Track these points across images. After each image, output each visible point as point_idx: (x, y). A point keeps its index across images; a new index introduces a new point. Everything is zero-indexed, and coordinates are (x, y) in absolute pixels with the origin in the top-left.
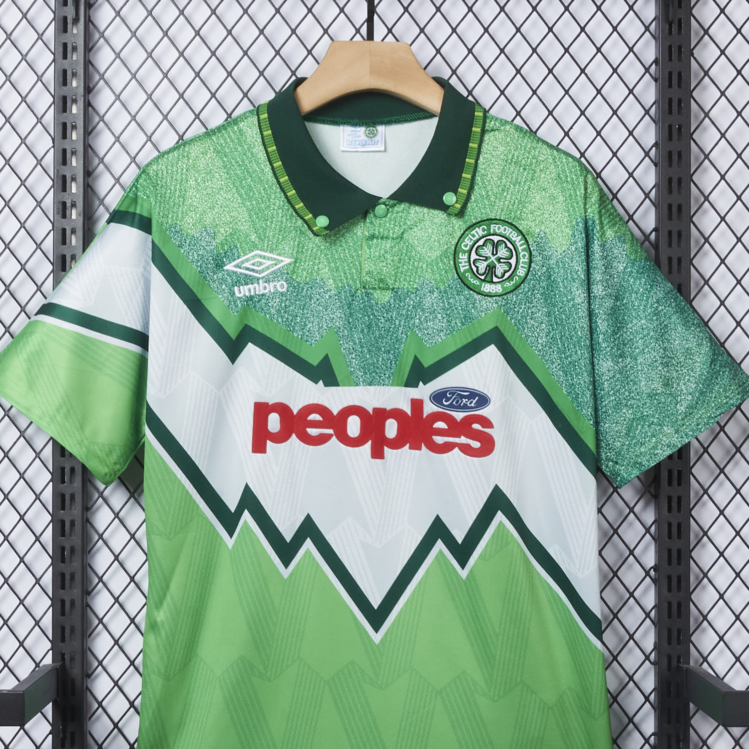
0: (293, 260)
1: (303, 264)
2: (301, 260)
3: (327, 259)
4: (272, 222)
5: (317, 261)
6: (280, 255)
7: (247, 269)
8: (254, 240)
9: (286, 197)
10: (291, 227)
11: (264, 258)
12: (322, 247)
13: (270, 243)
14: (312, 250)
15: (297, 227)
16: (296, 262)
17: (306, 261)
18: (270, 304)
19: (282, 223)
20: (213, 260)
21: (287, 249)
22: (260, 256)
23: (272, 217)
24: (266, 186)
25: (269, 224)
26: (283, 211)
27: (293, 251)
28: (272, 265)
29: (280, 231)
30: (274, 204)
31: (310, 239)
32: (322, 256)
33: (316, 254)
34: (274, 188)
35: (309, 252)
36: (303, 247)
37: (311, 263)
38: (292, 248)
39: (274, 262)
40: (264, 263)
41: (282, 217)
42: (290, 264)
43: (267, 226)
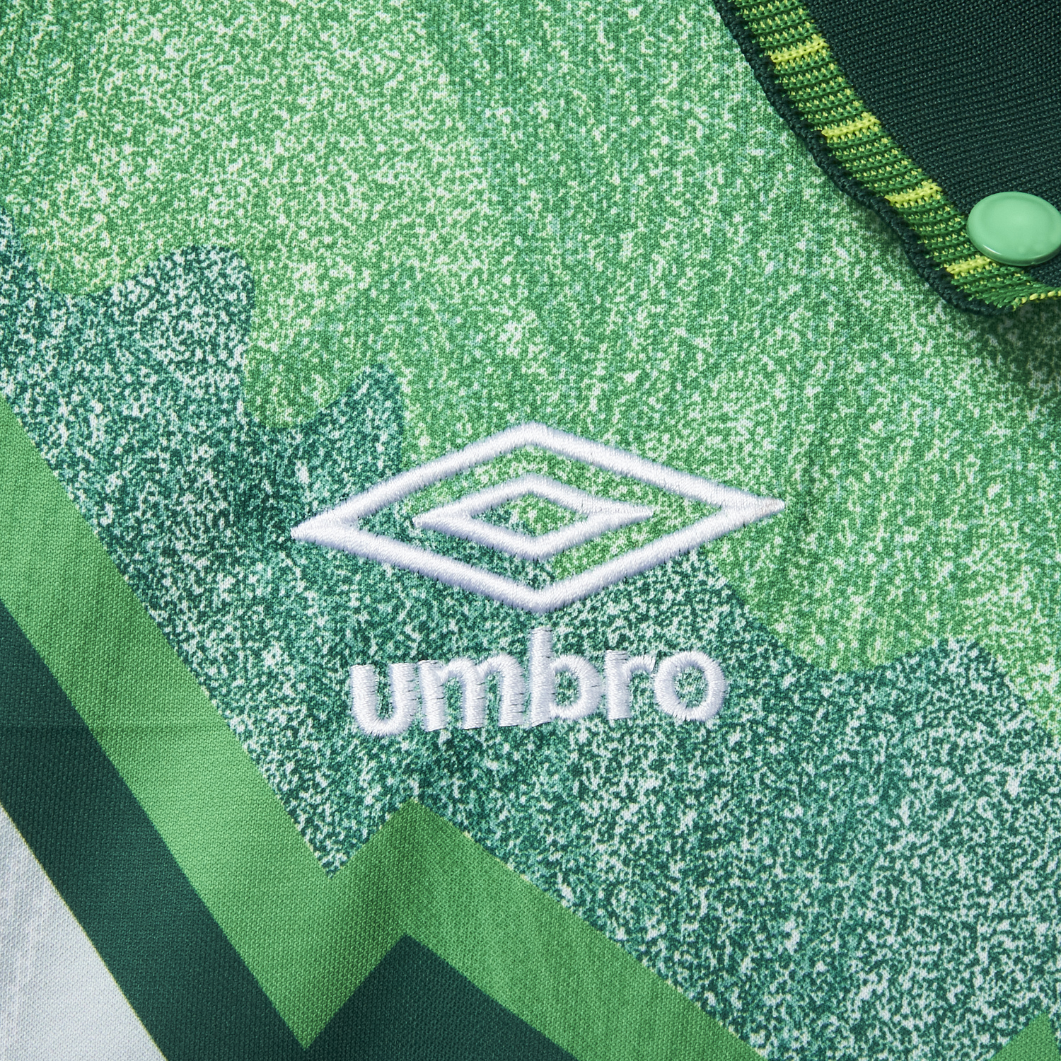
0: (780, 505)
1: (849, 539)
2: (839, 512)
3: (1031, 513)
4: (650, 243)
5: (952, 526)
6: (690, 464)
7: (452, 544)
8: (513, 351)
9: (766, 74)
10: (780, 280)
11: (578, 473)
12: (998, 431)
13: (630, 378)
14: (918, 452)
15: (823, 283)
16: (802, 521)
17: (870, 520)
18: (591, 809)
19: (720, 251)
20: (215, 463)
21: (743, 425)
22: (551, 464)
23: (658, 210)
24: (634, 13)
25: (626, 252)
26: (733, 173)
27: (786, 442)
28: (628, 526)
29: (704, 303)
30: (677, 127)
31: (912, 371)
32: (993, 490)
33: (949, 479)
34: (684, 23)
35: (901, 461)
36: (859, 422)
37: (910, 535)
38: (778, 426)
39: (644, 512)
40: (574, 516)
41: (727, 212)
42: (756, 531)
43: (613, 262)
